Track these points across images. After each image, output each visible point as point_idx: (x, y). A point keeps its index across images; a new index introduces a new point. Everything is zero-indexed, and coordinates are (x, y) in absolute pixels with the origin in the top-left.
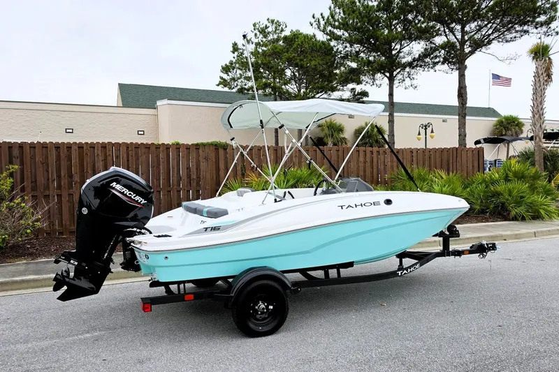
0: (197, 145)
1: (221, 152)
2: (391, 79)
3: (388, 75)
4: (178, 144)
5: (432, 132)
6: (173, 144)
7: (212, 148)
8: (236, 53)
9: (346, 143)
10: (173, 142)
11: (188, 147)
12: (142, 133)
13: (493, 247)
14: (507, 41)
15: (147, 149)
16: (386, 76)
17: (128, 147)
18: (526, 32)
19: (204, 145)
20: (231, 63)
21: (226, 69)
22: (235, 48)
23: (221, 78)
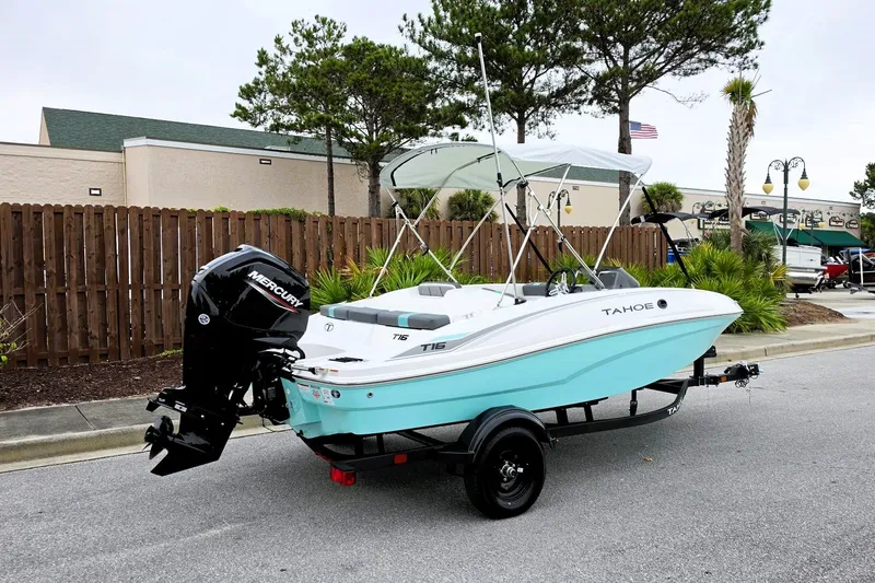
0: (257, 213)
1: (295, 225)
2: (521, 122)
3: (516, 115)
4: (224, 211)
5: (568, 203)
6: (217, 212)
7: (282, 219)
8: (265, 67)
9: (438, 218)
10: (218, 208)
11: (242, 218)
12: (98, 192)
13: (755, 370)
14: (686, 74)
15: (174, 219)
16: (514, 117)
17: (141, 216)
18: (713, 62)
19: (267, 214)
20: (257, 82)
21: (247, 92)
22: (263, 59)
23: (239, 106)
